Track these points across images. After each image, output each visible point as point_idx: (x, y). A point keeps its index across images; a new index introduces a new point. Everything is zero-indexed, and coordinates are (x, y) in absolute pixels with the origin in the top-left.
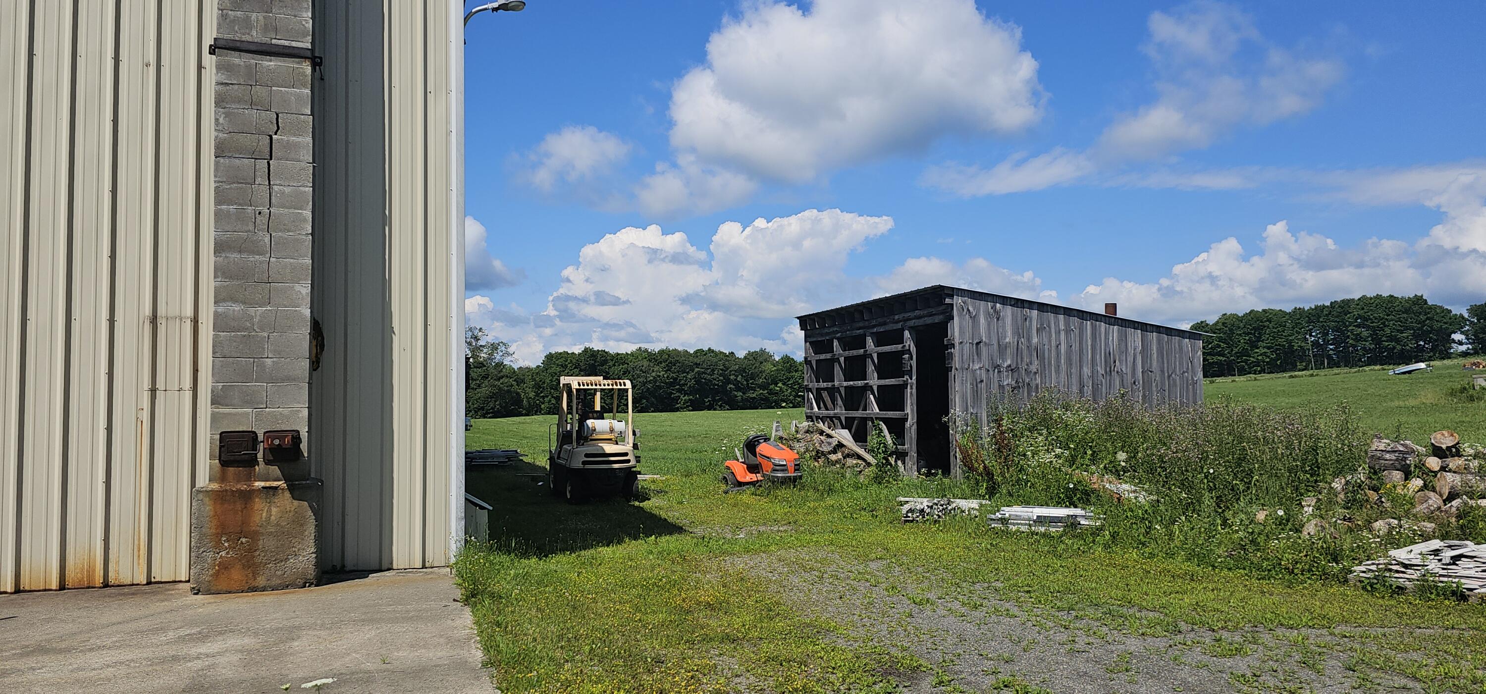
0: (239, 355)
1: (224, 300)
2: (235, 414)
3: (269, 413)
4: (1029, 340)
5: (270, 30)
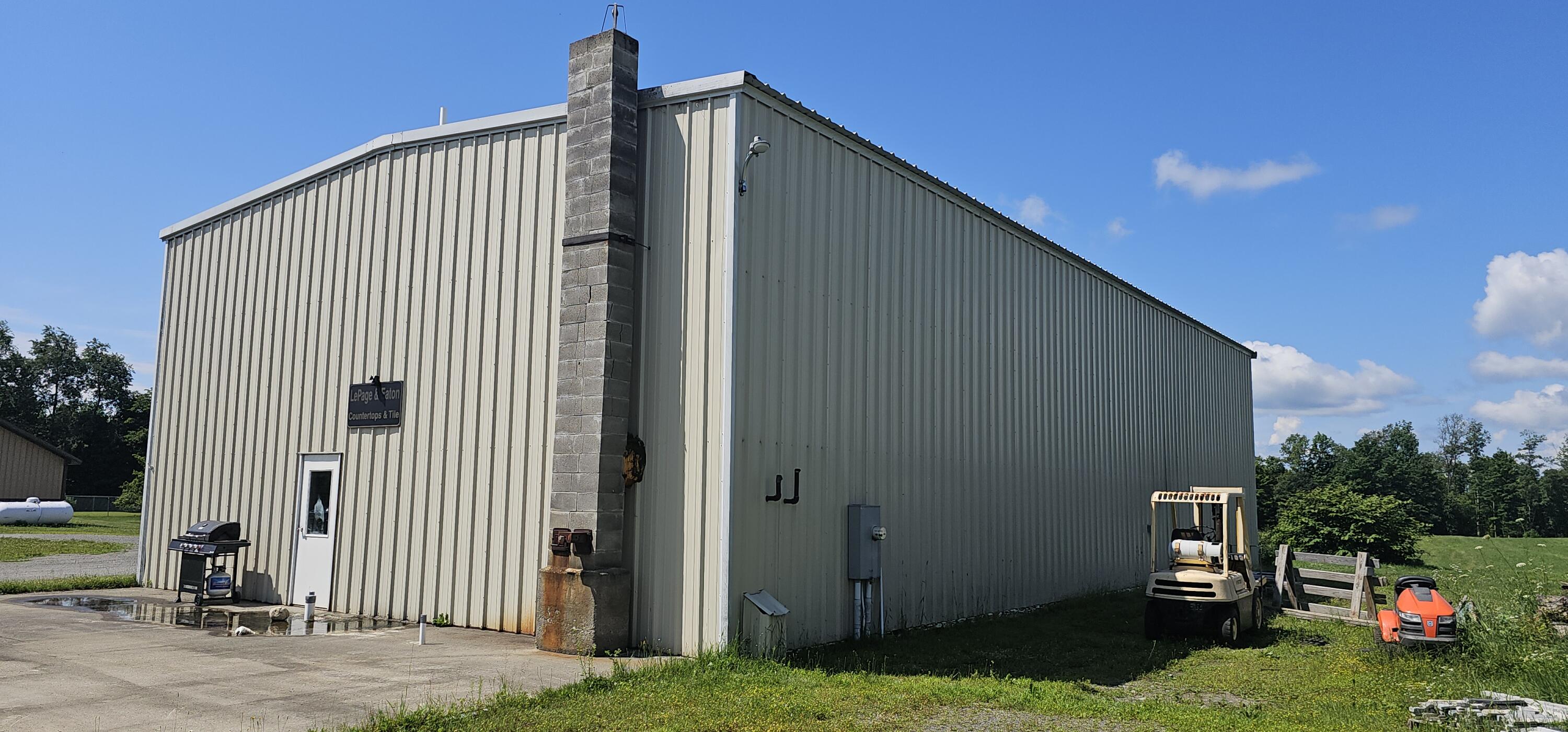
0: (564, 471)
1: (560, 430)
2: (562, 515)
3: (578, 515)
5: (588, 225)
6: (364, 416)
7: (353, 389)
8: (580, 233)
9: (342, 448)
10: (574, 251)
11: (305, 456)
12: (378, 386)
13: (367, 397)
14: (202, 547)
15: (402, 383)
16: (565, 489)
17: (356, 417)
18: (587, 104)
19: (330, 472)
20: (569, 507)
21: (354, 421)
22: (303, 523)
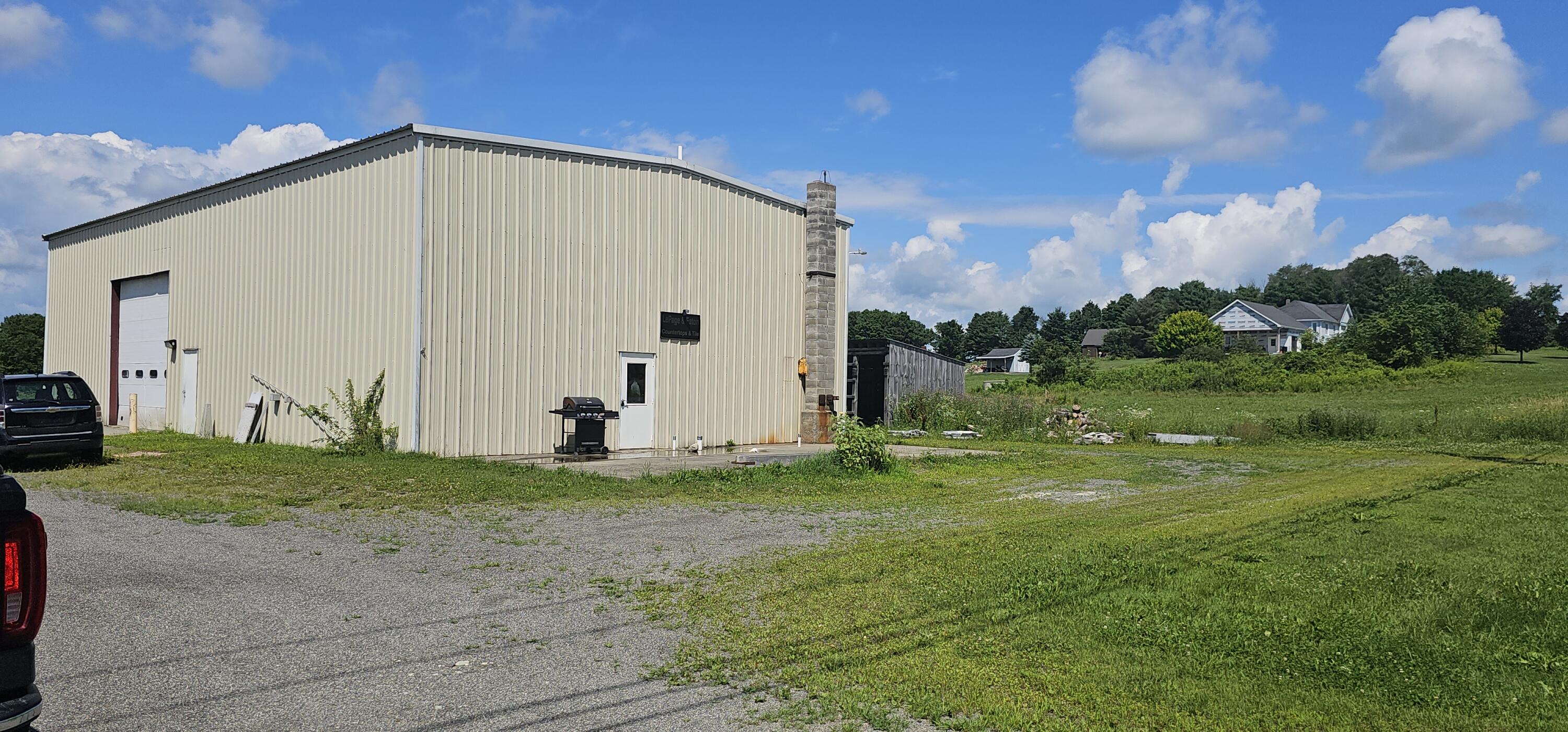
4: (912, 364)
5: (828, 268)
6: (676, 333)
7: (664, 315)
8: (825, 271)
9: (656, 350)
10: (822, 278)
11: (623, 353)
12: (684, 315)
13: (676, 321)
14: (603, 414)
15: (699, 316)
16: (822, 378)
17: (667, 332)
18: (826, 214)
19: (645, 365)
20: (824, 386)
21: (666, 334)
22: (624, 397)
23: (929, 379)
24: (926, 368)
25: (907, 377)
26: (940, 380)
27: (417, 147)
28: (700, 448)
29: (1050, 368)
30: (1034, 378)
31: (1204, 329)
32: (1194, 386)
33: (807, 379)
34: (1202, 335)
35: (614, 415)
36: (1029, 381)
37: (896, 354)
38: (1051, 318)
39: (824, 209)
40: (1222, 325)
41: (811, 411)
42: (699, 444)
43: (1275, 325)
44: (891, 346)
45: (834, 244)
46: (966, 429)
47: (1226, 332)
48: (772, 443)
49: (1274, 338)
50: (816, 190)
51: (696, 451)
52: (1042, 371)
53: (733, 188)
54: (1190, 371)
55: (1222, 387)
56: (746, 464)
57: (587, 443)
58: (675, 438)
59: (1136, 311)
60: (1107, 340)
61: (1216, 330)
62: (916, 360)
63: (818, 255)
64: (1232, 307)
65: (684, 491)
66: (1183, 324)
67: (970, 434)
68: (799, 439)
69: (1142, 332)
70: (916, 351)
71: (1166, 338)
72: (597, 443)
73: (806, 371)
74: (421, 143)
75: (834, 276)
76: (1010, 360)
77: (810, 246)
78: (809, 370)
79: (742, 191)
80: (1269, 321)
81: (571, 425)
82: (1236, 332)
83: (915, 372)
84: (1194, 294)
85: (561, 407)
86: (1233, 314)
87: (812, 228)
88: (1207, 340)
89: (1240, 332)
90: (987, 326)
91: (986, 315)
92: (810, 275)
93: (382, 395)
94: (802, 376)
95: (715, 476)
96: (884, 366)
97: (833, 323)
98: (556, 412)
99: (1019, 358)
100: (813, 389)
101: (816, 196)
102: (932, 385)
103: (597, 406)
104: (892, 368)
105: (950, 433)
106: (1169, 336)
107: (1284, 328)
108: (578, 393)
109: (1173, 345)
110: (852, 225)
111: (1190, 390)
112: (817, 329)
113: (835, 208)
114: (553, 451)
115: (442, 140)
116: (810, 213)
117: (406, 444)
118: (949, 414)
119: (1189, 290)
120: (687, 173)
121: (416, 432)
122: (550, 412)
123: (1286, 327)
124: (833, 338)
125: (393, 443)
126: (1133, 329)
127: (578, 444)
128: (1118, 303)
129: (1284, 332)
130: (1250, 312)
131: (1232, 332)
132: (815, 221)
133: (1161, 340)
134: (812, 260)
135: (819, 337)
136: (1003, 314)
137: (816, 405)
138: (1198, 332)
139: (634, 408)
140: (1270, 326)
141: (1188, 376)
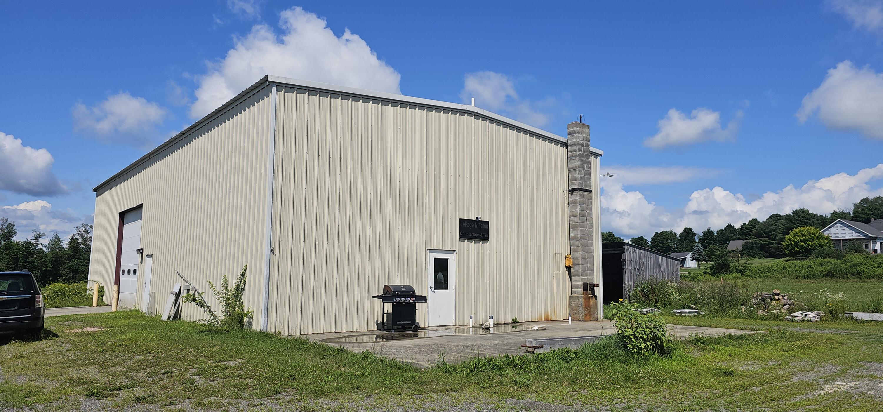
4: (642, 260)
5: (586, 186)
6: (470, 234)
7: (462, 221)
8: (583, 187)
9: (456, 247)
10: (582, 193)
11: (431, 250)
12: (477, 221)
13: (471, 226)
14: (414, 299)
15: (488, 222)
16: (585, 270)
17: (464, 234)
18: (583, 145)
19: (447, 259)
20: (587, 276)
21: (463, 236)
22: (432, 284)
23: (655, 271)
24: (652, 263)
25: (639, 270)
26: (662, 272)
27: (271, 93)
28: (492, 326)
29: (719, 265)
30: (708, 271)
31: (818, 238)
32: (827, 275)
33: (572, 271)
34: (817, 242)
35: (423, 299)
36: (705, 273)
37: (630, 253)
38: (704, 234)
39: (581, 142)
40: (830, 235)
41: (577, 295)
42: (491, 322)
43: (867, 235)
44: (626, 247)
45: (590, 168)
46: (692, 308)
47: (833, 240)
48: (547, 320)
49: (867, 243)
50: (575, 129)
51: (488, 329)
52: (714, 266)
53: (513, 127)
54: (822, 265)
55: (849, 276)
56: (535, 347)
57: (402, 323)
58: (472, 317)
59: (762, 229)
60: (745, 247)
61: (826, 239)
62: (644, 257)
63: (578, 176)
64: (836, 224)
65: (478, 384)
66: (803, 235)
67: (695, 312)
68: (570, 318)
69: (767, 241)
70: (644, 251)
71: (791, 244)
72: (410, 322)
73: (571, 264)
74: (274, 89)
75: (590, 191)
76: (684, 260)
77: (570, 170)
78: (574, 263)
79: (519, 129)
80: (863, 233)
81: (389, 307)
82: (840, 240)
83: (644, 266)
84: (802, 217)
85: (381, 293)
86: (837, 229)
87: (572, 156)
88: (821, 246)
89: (843, 240)
90: (663, 240)
91: (662, 233)
92: (572, 191)
93: (245, 285)
94: (569, 268)
95: (508, 364)
96: (622, 262)
97: (592, 227)
98: (378, 297)
99: (690, 259)
100: (577, 278)
101: (575, 133)
102: (657, 275)
103: (410, 292)
104: (627, 263)
105: (679, 311)
106: (793, 243)
107: (874, 237)
108: (395, 282)
109: (796, 249)
110: (601, 155)
111: (824, 278)
112: (579, 232)
113: (589, 141)
114: (376, 328)
115: (291, 88)
116: (570, 146)
117: (258, 325)
118: (676, 296)
119: (799, 214)
120: (478, 116)
121: (265, 315)
122: (373, 297)
123: (875, 236)
124: (591, 238)
125: (250, 323)
126: (761, 240)
127: (394, 323)
128: (748, 224)
129: (874, 239)
130: (848, 227)
131: (836, 240)
132: (575, 151)
133: (787, 246)
134: (574, 180)
135: (581, 238)
136: (673, 232)
137: (581, 291)
138: (813, 240)
139: (440, 293)
140: (864, 236)
141: (821, 269)
